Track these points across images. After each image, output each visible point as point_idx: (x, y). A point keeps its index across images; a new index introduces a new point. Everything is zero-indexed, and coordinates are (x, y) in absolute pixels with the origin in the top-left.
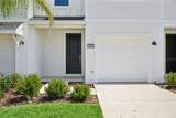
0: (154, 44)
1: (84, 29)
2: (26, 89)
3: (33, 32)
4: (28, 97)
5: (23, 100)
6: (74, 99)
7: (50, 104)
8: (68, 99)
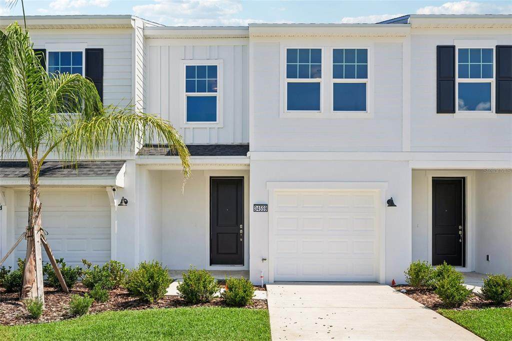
0: (391, 203)
1: (248, 171)
2: (148, 284)
3: (145, 178)
4: (151, 299)
5: (143, 302)
6: (227, 302)
7: (188, 309)
8: (216, 304)
